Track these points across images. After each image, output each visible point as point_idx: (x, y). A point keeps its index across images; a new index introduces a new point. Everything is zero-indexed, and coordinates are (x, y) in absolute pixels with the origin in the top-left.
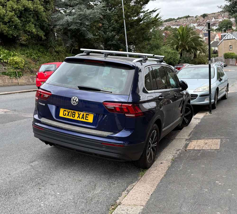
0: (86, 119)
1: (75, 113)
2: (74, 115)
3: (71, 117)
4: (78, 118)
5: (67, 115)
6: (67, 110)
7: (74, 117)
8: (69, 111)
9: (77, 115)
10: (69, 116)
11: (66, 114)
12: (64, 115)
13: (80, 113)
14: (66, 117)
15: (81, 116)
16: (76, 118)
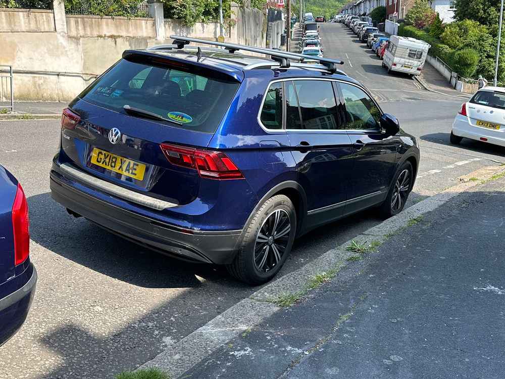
0: (132, 173)
3: (108, 165)
6: (104, 152)
8: (107, 153)
9: (118, 165)
10: (106, 164)
11: (101, 159)
14: (100, 164)
15: (124, 167)
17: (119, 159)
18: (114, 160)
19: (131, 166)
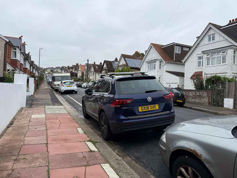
1: (148, 106)
2: (148, 108)
4: (151, 109)
5: (144, 109)
7: (149, 109)
9: (150, 108)
12: (142, 110)
13: (151, 106)
15: (152, 107)
16: (150, 110)
17: (149, 106)
18: (148, 107)
19: (154, 106)
